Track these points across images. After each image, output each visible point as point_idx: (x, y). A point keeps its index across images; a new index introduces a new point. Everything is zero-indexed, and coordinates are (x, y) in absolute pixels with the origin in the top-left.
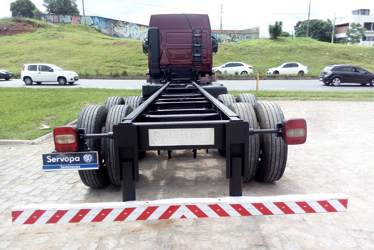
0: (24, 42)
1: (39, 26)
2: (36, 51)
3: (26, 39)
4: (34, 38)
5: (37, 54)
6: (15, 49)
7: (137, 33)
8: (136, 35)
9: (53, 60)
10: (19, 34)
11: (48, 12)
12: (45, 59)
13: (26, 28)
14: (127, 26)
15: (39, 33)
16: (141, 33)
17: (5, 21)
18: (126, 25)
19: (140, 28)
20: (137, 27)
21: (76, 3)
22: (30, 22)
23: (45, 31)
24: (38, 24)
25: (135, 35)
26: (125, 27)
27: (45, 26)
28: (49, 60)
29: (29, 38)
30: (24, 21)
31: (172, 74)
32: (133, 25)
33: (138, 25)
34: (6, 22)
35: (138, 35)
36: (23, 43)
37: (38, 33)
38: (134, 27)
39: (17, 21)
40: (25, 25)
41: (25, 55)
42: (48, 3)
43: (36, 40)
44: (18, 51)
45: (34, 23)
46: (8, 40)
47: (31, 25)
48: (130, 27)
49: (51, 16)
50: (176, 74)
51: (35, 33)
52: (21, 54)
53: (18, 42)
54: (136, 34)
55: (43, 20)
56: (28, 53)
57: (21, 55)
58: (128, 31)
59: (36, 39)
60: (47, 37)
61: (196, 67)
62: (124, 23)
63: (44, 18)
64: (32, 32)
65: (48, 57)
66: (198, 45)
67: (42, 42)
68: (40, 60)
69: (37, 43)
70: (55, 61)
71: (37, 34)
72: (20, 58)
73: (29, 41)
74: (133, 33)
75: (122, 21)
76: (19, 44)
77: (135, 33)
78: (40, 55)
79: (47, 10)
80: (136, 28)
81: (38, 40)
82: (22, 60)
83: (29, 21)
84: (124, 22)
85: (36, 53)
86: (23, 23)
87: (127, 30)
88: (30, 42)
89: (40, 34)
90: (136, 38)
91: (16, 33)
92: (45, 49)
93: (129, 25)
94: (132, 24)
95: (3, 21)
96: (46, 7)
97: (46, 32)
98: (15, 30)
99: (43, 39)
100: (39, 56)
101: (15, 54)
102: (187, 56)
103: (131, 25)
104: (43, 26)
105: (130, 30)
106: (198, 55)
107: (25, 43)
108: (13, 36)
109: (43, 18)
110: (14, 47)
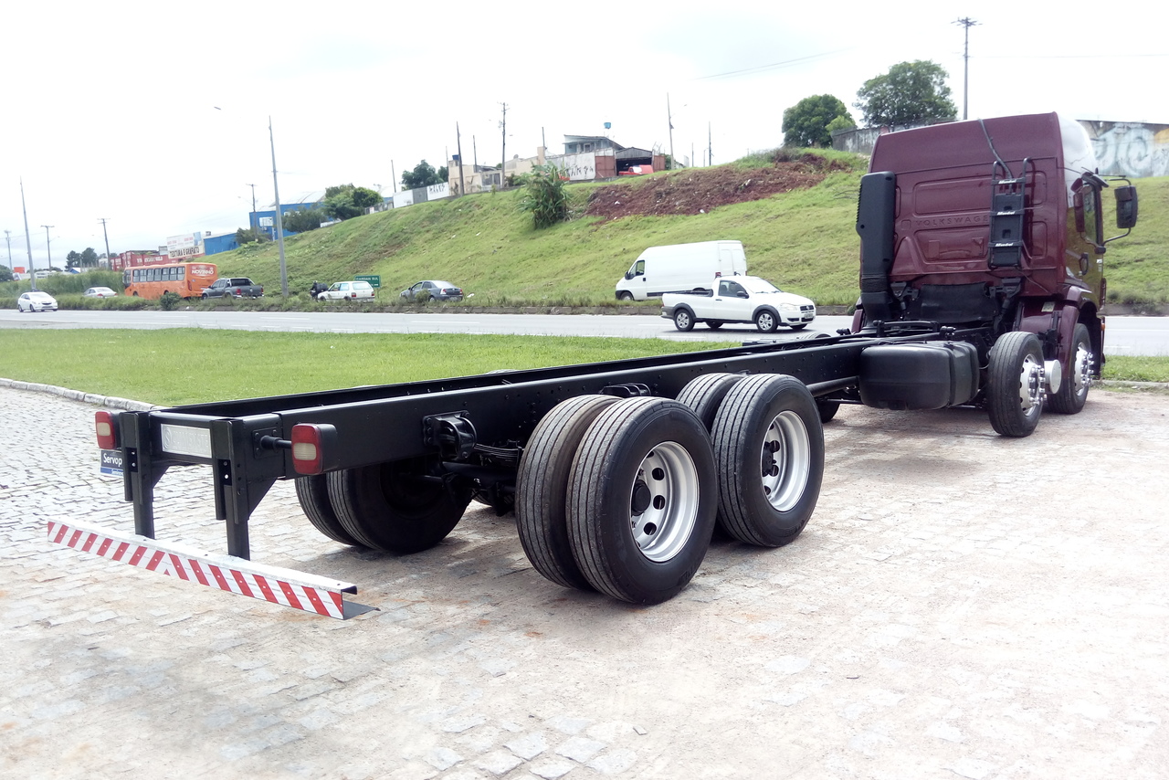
0: (781, 216)
1: (835, 166)
2: (805, 238)
3: (791, 205)
4: (810, 201)
5: (807, 244)
6: (757, 234)
7: (1143, 154)
8: (1137, 161)
9: (842, 261)
10: (777, 195)
11: (866, 123)
12: (823, 258)
13: (799, 175)
14: (1109, 135)
15: (828, 186)
16: (1160, 154)
17: (751, 163)
18: (1105, 131)
19: (1154, 135)
20: (1146, 134)
21: (948, 83)
22: (812, 159)
23: (845, 179)
24: (830, 162)
25: (1134, 163)
26: (1102, 137)
27: (849, 165)
28: (833, 260)
29: (800, 202)
30: (797, 158)
31: (923, 305)
32: (1129, 129)
33: (1147, 126)
34: (753, 166)
35: (1148, 160)
36: (780, 219)
37: (824, 187)
38: (1133, 134)
39: (780, 161)
40: (796, 169)
41: (776, 250)
42: (869, 98)
43: (814, 208)
44: (763, 241)
45: (822, 158)
46: (748, 212)
47: (812, 167)
48: (1117, 138)
49: (870, 134)
50: (938, 305)
51: (818, 186)
52: (768, 246)
53: (768, 216)
54: (1140, 159)
55: (850, 147)
56: (784, 245)
57: (766, 250)
58: (1111, 150)
59: (814, 205)
60: (844, 195)
61: (1004, 281)
62: (1099, 128)
63: (854, 142)
64: (811, 186)
65: (833, 251)
66: (1009, 213)
67: (828, 211)
68: (811, 261)
69: (815, 214)
70: (848, 263)
71: (823, 189)
72: (763, 259)
73: (795, 210)
74: (1127, 155)
75: (1090, 122)
76: (769, 220)
77: (1134, 154)
78: (812, 247)
79: (863, 117)
80: (1140, 138)
81: (820, 206)
82: (765, 265)
83: (809, 155)
84: (1097, 123)
85: (804, 244)
86: (794, 164)
87: (1105, 147)
88: (798, 212)
89: (830, 190)
90: (1135, 170)
91: (771, 191)
92: (830, 232)
93: (1115, 130)
94: (1128, 127)
95: (746, 164)
96: (864, 108)
97: (846, 182)
98: (771, 185)
99: (834, 203)
100: (811, 250)
101: (754, 248)
102: (976, 251)
103: (1121, 131)
104: (843, 166)
105: (1117, 148)
106: (1007, 245)
107: (783, 219)
108: (761, 202)
109: (849, 143)
110: (756, 229)
